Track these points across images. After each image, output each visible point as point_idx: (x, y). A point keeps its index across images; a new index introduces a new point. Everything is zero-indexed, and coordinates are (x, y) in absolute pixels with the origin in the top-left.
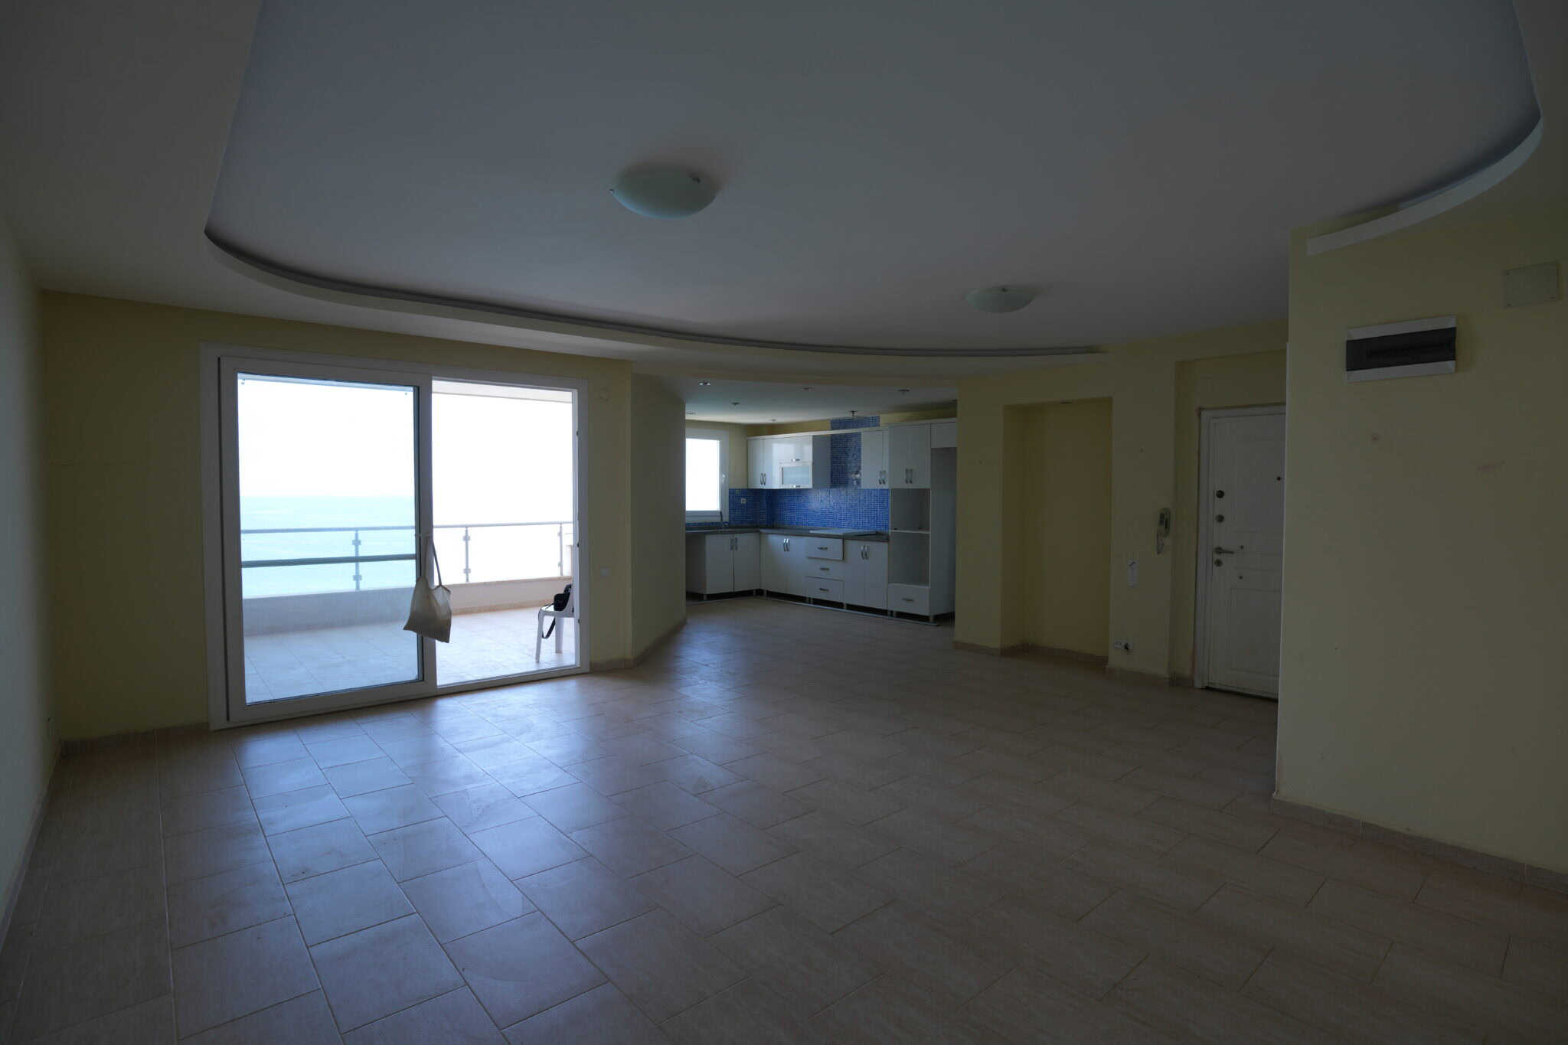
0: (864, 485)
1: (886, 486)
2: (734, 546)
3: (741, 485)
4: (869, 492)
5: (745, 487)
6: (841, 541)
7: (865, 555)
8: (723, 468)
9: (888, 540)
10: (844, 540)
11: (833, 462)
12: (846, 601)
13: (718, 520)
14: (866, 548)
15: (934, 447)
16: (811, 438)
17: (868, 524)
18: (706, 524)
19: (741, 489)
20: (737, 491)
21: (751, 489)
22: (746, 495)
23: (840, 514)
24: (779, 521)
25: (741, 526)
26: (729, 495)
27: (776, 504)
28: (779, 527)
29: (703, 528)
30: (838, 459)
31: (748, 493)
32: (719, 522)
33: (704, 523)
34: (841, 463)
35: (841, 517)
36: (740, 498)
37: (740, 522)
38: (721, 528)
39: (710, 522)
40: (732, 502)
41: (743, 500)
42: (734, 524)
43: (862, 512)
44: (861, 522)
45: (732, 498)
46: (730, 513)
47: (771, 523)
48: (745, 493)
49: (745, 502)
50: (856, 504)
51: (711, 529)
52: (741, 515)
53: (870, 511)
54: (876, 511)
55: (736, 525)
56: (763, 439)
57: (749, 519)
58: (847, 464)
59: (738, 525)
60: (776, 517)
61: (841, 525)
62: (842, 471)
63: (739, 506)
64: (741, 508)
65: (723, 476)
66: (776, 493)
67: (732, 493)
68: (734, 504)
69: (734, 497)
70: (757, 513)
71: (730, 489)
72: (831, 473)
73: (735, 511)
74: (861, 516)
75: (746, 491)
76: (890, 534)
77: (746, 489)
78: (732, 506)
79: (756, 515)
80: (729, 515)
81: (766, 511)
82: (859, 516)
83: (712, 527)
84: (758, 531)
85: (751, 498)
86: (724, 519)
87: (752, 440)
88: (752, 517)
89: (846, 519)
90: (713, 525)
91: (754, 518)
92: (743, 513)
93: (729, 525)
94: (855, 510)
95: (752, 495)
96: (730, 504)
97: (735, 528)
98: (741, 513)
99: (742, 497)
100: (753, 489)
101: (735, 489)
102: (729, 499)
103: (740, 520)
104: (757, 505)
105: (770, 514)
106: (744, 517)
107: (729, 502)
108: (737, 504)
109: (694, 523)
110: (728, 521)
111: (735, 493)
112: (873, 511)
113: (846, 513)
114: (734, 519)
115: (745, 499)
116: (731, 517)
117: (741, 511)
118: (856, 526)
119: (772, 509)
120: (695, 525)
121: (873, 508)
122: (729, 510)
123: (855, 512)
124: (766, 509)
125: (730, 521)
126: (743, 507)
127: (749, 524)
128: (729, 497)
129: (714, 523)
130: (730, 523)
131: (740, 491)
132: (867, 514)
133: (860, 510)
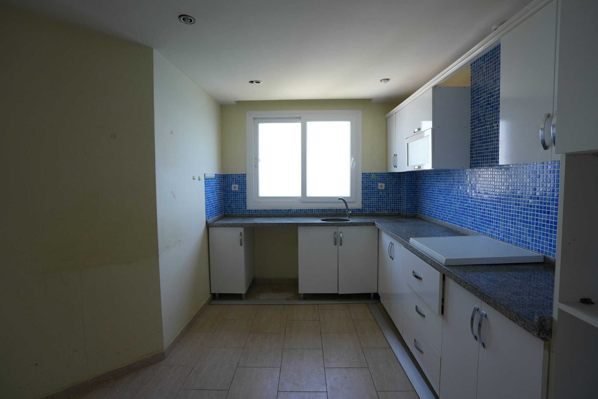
2: (338, 241)
6: (439, 273)
7: (478, 331)
8: (354, 152)
9: (542, 330)
10: (444, 274)
11: (473, 127)
13: (343, 207)
16: (431, 90)
17: (529, 239)
18: (331, 210)
19: (379, 173)
20: (372, 175)
21: (391, 173)
22: (385, 179)
23: (481, 211)
24: (421, 211)
25: (378, 213)
26: (363, 180)
27: (419, 190)
28: (421, 219)
29: (326, 215)
30: (480, 120)
31: (387, 177)
32: (345, 209)
33: (329, 210)
34: (484, 126)
35: (482, 216)
36: (377, 184)
37: (377, 209)
38: (345, 215)
39: (335, 208)
40: (367, 188)
41: (381, 186)
42: (369, 211)
43: (518, 212)
44: (515, 231)
45: (367, 184)
46: (364, 199)
47: (413, 213)
48: (383, 177)
49: (383, 188)
50: (508, 196)
51: (335, 216)
52: (379, 202)
53: (534, 211)
54: (548, 213)
55: (371, 212)
56: (396, 113)
57: (388, 205)
58: (493, 125)
59: (374, 212)
60: (419, 206)
61: (482, 229)
62: (486, 139)
63: (375, 192)
64: (379, 193)
65: (353, 159)
66: (419, 177)
67: (367, 178)
68: (369, 190)
69: (369, 182)
70: (399, 199)
71: (363, 174)
72: (471, 145)
73: (371, 198)
74: (515, 219)
75: (385, 175)
76: (555, 316)
77: (385, 173)
78: (367, 192)
79: (397, 201)
80: (362, 202)
81: (407, 198)
82: (512, 219)
83: (337, 214)
84: (374, 224)
85: (391, 183)
86: (350, 206)
87: (389, 118)
88: (392, 203)
89: (490, 221)
90: (339, 212)
91: (395, 205)
92: (381, 200)
93: (360, 213)
94: (505, 207)
95: (393, 179)
96: (363, 190)
97: (368, 216)
98: (379, 199)
99: (379, 181)
100: (393, 173)
101: (371, 173)
102: (363, 184)
103: (377, 207)
104: (399, 191)
105: (413, 202)
106: (382, 203)
107: (362, 188)
108: (373, 190)
109: (317, 210)
110: (360, 208)
111: (371, 178)
112: (541, 212)
113: (491, 211)
114: (369, 206)
115: (383, 185)
116: (365, 204)
117: (379, 197)
118: (506, 238)
119: (415, 196)
120: (317, 212)
121: (541, 207)
122: (363, 196)
123: (505, 210)
124: (407, 196)
125: (363, 208)
126: (381, 193)
127: (388, 211)
128: (363, 182)
129: (341, 210)
130: (363, 210)
131: (377, 175)
132: (527, 218)
133: (513, 207)
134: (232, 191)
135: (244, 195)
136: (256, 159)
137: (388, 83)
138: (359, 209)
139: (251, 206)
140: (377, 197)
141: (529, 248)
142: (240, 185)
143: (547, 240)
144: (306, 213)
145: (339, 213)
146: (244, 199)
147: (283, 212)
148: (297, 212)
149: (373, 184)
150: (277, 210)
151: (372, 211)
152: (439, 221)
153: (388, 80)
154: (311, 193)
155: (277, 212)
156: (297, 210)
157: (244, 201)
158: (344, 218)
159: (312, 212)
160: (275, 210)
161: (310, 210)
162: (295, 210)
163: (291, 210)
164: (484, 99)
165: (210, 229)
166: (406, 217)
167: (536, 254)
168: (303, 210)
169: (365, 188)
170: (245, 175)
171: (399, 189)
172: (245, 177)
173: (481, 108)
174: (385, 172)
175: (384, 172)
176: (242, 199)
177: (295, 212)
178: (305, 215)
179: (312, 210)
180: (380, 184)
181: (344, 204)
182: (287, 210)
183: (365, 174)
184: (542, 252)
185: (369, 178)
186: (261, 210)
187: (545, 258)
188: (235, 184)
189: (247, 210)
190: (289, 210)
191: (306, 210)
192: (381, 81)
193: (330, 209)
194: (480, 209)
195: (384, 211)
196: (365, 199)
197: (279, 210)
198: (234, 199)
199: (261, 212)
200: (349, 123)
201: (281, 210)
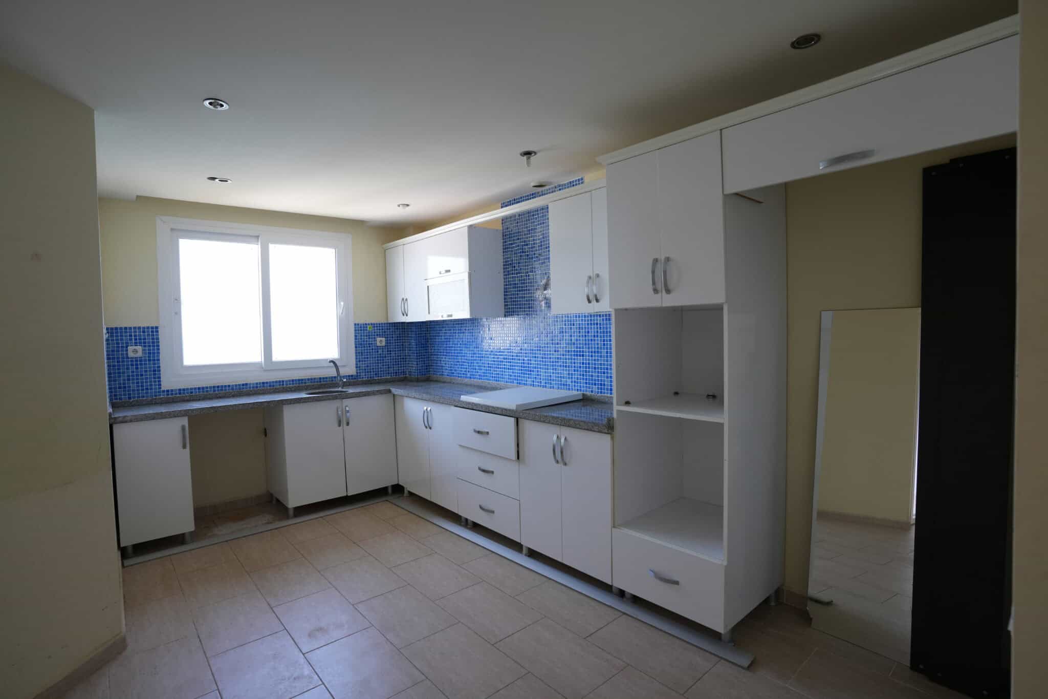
0: (557, 309)
1: (605, 306)
2: (342, 421)
3: (376, 318)
4: (569, 320)
5: (383, 321)
6: (512, 420)
7: (560, 455)
8: (342, 293)
9: (609, 428)
10: (517, 419)
11: (507, 274)
12: (527, 543)
13: (332, 372)
14: (563, 440)
15: (727, 192)
16: (466, 229)
17: (569, 381)
18: (312, 380)
19: (377, 324)
20: (368, 326)
21: (392, 323)
22: (385, 332)
23: (520, 361)
24: (435, 371)
25: (378, 379)
26: (355, 333)
27: (431, 344)
28: (437, 381)
29: (306, 387)
30: (515, 267)
31: (387, 329)
32: (335, 377)
33: (308, 379)
34: (519, 274)
35: (522, 367)
36: (375, 338)
37: (376, 374)
38: (336, 385)
39: (318, 377)
40: (361, 344)
41: (381, 341)
42: (365, 378)
43: (558, 358)
44: (556, 377)
45: (361, 339)
46: (358, 361)
47: (425, 374)
48: (382, 329)
49: (384, 344)
50: (547, 344)
51: (319, 388)
52: (378, 363)
53: (571, 355)
54: (583, 355)
55: (369, 379)
56: (404, 245)
57: (391, 367)
58: (529, 273)
59: (372, 379)
60: (432, 366)
61: (522, 380)
62: (522, 287)
63: (372, 349)
64: (378, 352)
65: (342, 303)
66: (430, 328)
67: (361, 330)
68: (364, 347)
69: (364, 336)
70: (403, 359)
71: (355, 324)
72: (505, 292)
73: (367, 358)
74: (555, 365)
75: (385, 326)
76: (615, 415)
77: (385, 324)
78: (362, 350)
79: (401, 361)
80: (357, 364)
81: (417, 356)
82: (553, 365)
83: (322, 385)
84: (390, 391)
85: (392, 337)
86: (343, 371)
87: (389, 249)
88: (396, 365)
89: (531, 371)
90: (324, 381)
91: (398, 367)
92: (380, 360)
93: (355, 380)
94: (545, 354)
95: (395, 332)
96: (356, 347)
97: (366, 384)
98: (378, 360)
99: (377, 335)
100: (394, 323)
101: (366, 324)
102: (356, 339)
103: (376, 371)
104: (403, 348)
105: (424, 361)
106: (383, 365)
107: (356, 344)
108: (370, 347)
109: (290, 381)
110: (353, 374)
111: (366, 330)
112: (577, 355)
113: (531, 360)
114: (365, 369)
115: (384, 339)
116: (360, 367)
117: (378, 357)
118: (548, 383)
119: (426, 352)
120: (290, 384)
121: (577, 352)
122: (356, 356)
123: (545, 358)
124: (417, 353)
125: (357, 373)
126: (380, 351)
127: (391, 376)
128: (356, 336)
129: (326, 378)
130: (357, 376)
131: (374, 327)
132: (566, 363)
133: (553, 354)
134: (128, 358)
135: (154, 364)
136: (177, 300)
137: (407, 208)
138: (352, 376)
139: (169, 381)
140: (375, 357)
141: (569, 389)
142: (145, 346)
143: (583, 379)
144: (272, 387)
145: (324, 383)
146: (154, 371)
147: (232, 389)
148: (257, 387)
149: (369, 338)
150: (222, 386)
151: (371, 377)
152: (467, 380)
153: (408, 205)
154: (280, 354)
155: (222, 390)
156: (257, 383)
157: (154, 374)
158: (336, 389)
159: (283, 385)
160: (218, 387)
161: (280, 382)
162: (253, 384)
163: (246, 384)
164: (518, 246)
165: (115, 427)
166: (418, 380)
167: (575, 393)
168: (267, 383)
169: (359, 344)
170: (157, 328)
171: (403, 345)
172: (157, 332)
173: (514, 254)
174: (386, 322)
175: (383, 322)
176: (150, 371)
177: (253, 387)
178: (272, 390)
179: (283, 381)
180: (378, 339)
181: (334, 369)
182: (239, 385)
183: (358, 324)
184: (581, 390)
185: (364, 330)
186: (191, 389)
187: (583, 394)
188: (136, 346)
189: (164, 391)
190: (243, 385)
191: (273, 382)
192: (399, 206)
193: (310, 378)
194: (519, 360)
195: (386, 376)
196: (360, 361)
197: (225, 386)
198: (133, 372)
199: (191, 393)
200: (334, 250)
201: (229, 386)
